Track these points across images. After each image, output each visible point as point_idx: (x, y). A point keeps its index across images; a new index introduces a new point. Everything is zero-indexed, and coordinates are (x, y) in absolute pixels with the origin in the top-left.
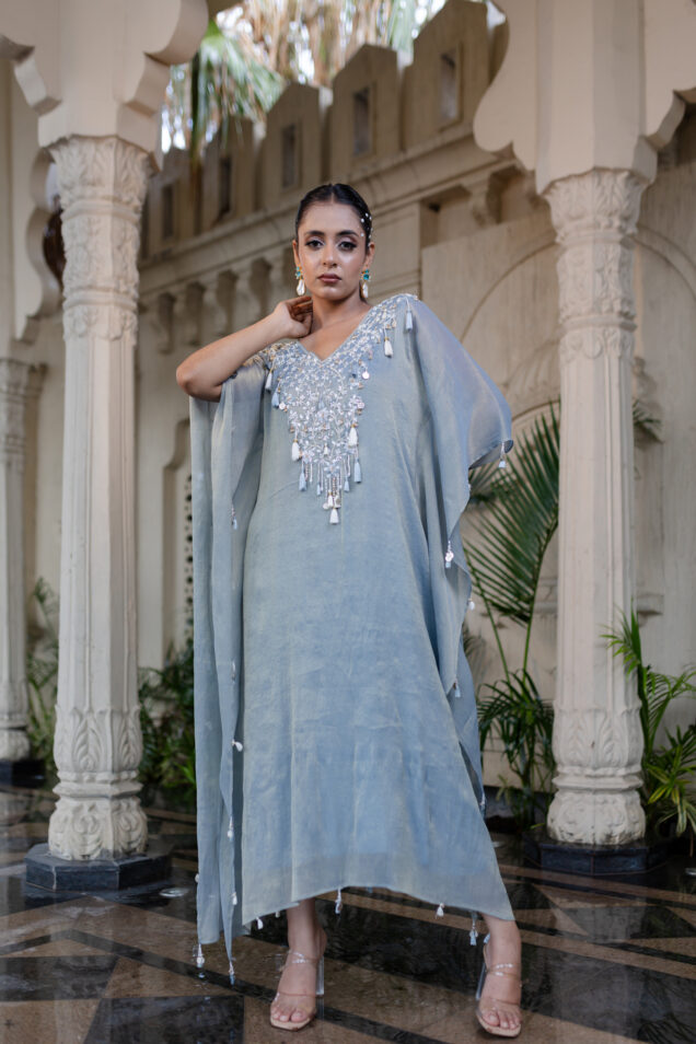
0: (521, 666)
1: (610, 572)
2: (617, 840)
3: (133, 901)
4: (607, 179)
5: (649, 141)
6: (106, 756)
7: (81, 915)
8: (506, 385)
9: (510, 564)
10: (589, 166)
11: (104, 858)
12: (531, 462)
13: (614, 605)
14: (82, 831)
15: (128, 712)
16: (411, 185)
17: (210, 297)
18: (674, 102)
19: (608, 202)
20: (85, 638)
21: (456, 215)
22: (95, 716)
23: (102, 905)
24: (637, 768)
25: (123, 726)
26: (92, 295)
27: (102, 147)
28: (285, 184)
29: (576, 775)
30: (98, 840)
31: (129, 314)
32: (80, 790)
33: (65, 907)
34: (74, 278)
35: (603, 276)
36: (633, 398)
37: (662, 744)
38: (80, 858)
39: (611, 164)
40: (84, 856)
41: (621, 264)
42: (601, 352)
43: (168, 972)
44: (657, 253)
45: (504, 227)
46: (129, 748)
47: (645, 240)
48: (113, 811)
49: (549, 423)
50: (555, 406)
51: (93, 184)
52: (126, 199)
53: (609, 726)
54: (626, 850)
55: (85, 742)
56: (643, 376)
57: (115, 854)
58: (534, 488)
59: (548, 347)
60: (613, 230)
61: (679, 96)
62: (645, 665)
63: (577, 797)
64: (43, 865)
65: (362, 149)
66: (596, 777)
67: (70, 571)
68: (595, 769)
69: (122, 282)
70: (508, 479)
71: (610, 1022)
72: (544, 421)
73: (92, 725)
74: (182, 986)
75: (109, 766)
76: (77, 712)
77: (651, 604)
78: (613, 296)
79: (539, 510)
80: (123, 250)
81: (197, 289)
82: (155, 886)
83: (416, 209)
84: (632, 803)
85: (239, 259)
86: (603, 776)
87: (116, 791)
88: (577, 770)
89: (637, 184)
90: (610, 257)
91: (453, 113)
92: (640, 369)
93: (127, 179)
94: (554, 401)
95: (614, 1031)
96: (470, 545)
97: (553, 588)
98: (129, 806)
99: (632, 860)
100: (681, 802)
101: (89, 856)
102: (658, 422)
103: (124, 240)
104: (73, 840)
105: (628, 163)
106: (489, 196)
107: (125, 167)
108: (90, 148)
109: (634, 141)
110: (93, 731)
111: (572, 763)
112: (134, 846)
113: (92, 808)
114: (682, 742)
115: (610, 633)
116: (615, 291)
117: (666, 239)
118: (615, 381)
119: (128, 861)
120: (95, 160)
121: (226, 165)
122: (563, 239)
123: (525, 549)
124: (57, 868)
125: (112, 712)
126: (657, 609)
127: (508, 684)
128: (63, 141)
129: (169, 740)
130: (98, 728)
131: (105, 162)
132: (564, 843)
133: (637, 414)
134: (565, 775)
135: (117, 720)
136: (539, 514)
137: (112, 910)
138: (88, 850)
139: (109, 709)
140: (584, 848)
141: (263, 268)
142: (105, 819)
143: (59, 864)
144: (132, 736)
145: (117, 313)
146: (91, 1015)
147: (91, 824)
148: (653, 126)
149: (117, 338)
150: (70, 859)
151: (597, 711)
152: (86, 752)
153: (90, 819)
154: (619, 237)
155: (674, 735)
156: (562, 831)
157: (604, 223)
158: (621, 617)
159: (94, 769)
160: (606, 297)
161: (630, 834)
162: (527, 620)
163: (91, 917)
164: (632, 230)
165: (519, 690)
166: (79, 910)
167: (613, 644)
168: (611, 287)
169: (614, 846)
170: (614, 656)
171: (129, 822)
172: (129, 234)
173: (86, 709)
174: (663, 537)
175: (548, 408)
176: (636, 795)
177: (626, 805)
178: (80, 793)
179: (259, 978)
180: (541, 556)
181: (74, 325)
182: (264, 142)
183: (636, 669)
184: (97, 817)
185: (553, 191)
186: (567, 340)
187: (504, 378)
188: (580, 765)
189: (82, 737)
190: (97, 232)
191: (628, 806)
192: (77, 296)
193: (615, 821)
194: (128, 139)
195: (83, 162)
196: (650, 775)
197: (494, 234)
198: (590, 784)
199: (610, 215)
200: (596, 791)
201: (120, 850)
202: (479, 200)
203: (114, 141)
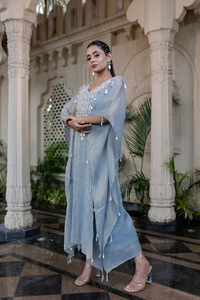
0: (140, 170)
1: (166, 144)
2: (168, 221)
3: (29, 242)
4: (165, 31)
5: (177, 20)
6: (21, 199)
7: (14, 247)
8: (136, 87)
9: (137, 140)
10: (159, 28)
11: (21, 229)
12: (143, 110)
13: (167, 153)
14: (14, 221)
15: (28, 186)
16: (109, 28)
17: (50, 58)
18: (184, 10)
19: (165, 38)
20: (15, 165)
21: (121, 37)
22: (18, 187)
23: (20, 244)
24: (173, 200)
25: (26, 190)
26: (16, 65)
27: (19, 22)
28: (72, 25)
29: (156, 202)
30: (19, 224)
31: (27, 70)
32: (14, 209)
33: (9, 244)
34: (11, 60)
35: (163, 59)
36: (172, 92)
37: (180, 192)
38: (14, 229)
39: (166, 27)
40: (15, 228)
41: (169, 56)
42: (163, 81)
43: (39, 267)
44: (179, 50)
45: (135, 41)
46: (28, 196)
47: (175, 47)
48: (23, 215)
49: (148, 99)
50: (150, 94)
51: (16, 33)
52: (26, 37)
53: (165, 189)
54: (170, 224)
55: (15, 195)
56: (175, 86)
57: (24, 227)
58: (144, 118)
59: (148, 77)
60: (166, 46)
61: (185, 8)
62: (175, 171)
63: (156, 209)
64: (3, 231)
65: (94, 16)
66: (162, 203)
67: (10, 145)
68: (161, 201)
69: (25, 61)
70: (136, 115)
71: (166, 282)
72: (147, 98)
73: (17, 190)
74: (43, 272)
75: (22, 202)
76: (12, 186)
77: (177, 152)
78: (166, 65)
79: (146, 125)
80: (25, 52)
81: (47, 56)
82: (35, 237)
83: (110, 35)
84: (172, 210)
85: (59, 47)
86: (164, 203)
87: (24, 209)
88: (156, 201)
89: (173, 32)
90: (166, 53)
91: (121, 7)
92: (174, 84)
93: (26, 31)
94: (150, 92)
95: (167, 285)
96: (126, 134)
97: (149, 146)
98: (28, 213)
99: (172, 227)
100: (186, 210)
101: (16, 228)
102: (179, 100)
103: (25, 49)
104: (12, 224)
105: (170, 27)
106: (131, 31)
107: (26, 27)
108: (15, 22)
109: (172, 21)
110: (17, 192)
111: (155, 199)
112: (29, 225)
113: (17, 214)
114: (186, 192)
115: (166, 162)
116: (167, 63)
117: (181, 47)
118: (167, 89)
119: (28, 230)
120: (17, 26)
121: (55, 19)
122: (152, 48)
123: (142, 136)
124: (7, 232)
125: (23, 186)
126: (179, 153)
127: (137, 175)
128: (7, 20)
129: (39, 187)
130: (19, 191)
131: (20, 26)
132: (153, 222)
133: (174, 97)
134: (153, 202)
135: (24, 189)
136: (145, 126)
137: (23, 245)
138: (16, 226)
139: (22, 186)
140: (158, 224)
141: (66, 50)
142: (21, 218)
143: (8, 231)
144: (29, 193)
145: (24, 70)
146: (17, 282)
147: (17, 219)
148: (178, 16)
149: (24, 78)
150: (11, 229)
151: (162, 184)
152: (15, 198)
153: (17, 218)
154: (168, 48)
155: (184, 190)
156: (152, 219)
157: (164, 44)
158: (169, 157)
159: (18, 203)
160: (165, 65)
161: (171, 220)
162: (142, 156)
163: (17, 248)
164: (172, 46)
165: (140, 177)
166: (14, 245)
167: (166, 165)
168: (166, 62)
169: (167, 223)
170: (167, 169)
171: (28, 218)
172: (27, 47)
173: (15, 185)
174: (181, 132)
175: (148, 94)
176: (173, 208)
177: (170, 211)
178: (14, 210)
179: (65, 268)
180: (146, 138)
181: (11, 74)
182: (66, 13)
183: (173, 172)
184: (19, 217)
185: (149, 34)
186: (153, 77)
187: (135, 85)
188: (157, 200)
189: (14, 194)
190: (18, 47)
191: (171, 211)
192: (12, 65)
193: (167, 216)
194: (27, 19)
195: (14, 26)
196: (177, 202)
197: (132, 43)
198: (160, 205)
199: (166, 42)
200: (162, 207)
201: (25, 226)
202: (128, 33)
203: (22, 20)
